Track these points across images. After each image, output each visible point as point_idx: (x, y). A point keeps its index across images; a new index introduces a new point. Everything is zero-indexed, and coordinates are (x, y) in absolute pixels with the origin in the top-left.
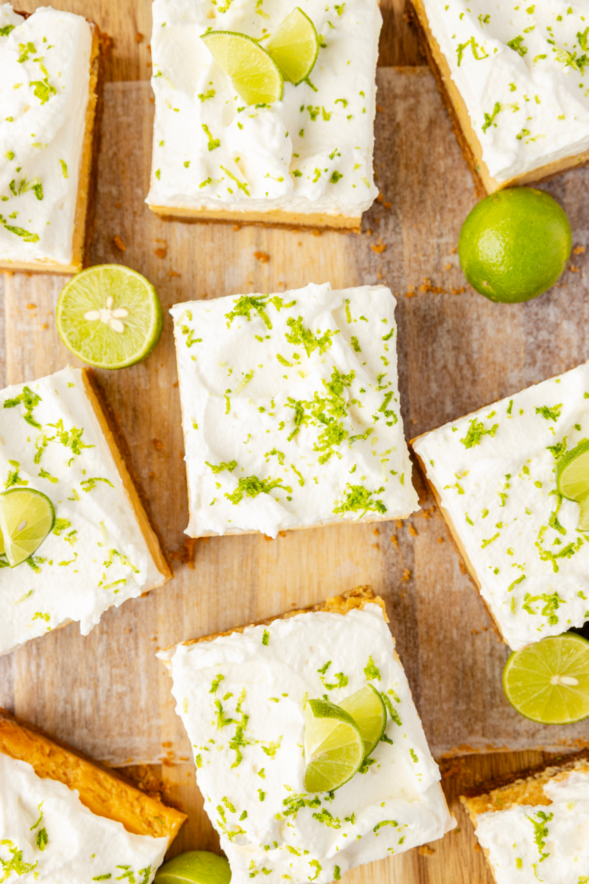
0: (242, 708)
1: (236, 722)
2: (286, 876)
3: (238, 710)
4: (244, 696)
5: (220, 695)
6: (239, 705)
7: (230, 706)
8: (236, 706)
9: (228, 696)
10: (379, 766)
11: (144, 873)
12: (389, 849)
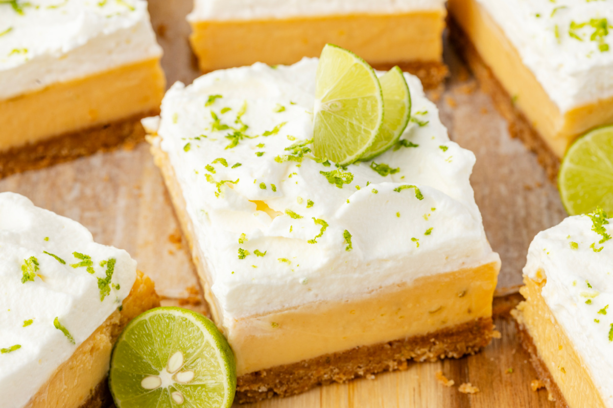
0: (244, 119)
1: (232, 128)
2: (284, 260)
3: (236, 122)
4: (245, 110)
5: (216, 108)
6: (238, 118)
7: (228, 119)
8: (235, 118)
9: (226, 110)
10: (403, 177)
11: (106, 266)
12: (414, 239)
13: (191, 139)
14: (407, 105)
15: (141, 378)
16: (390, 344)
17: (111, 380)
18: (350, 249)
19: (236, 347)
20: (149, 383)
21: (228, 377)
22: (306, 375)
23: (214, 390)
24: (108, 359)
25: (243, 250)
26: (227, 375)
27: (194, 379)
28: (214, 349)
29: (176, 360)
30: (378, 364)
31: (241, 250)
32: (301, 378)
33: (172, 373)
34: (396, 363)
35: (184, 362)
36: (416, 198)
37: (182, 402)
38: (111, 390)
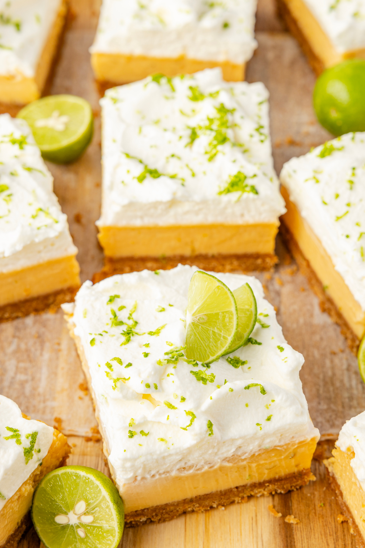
0: (134, 316)
1: (127, 324)
2: (162, 440)
3: (129, 318)
4: (135, 308)
5: (115, 306)
6: (131, 315)
7: (123, 315)
8: (128, 315)
9: (122, 308)
10: (250, 368)
11: (30, 438)
12: (258, 424)
13: (95, 334)
14: (254, 313)
15: (55, 515)
16: (237, 488)
17: (32, 513)
18: (211, 435)
19: (124, 497)
20: (60, 519)
21: (118, 524)
22: (175, 509)
23: (108, 531)
24: (31, 499)
25: (132, 431)
26: (118, 522)
27: (93, 522)
28: (108, 502)
29: (81, 507)
30: (227, 500)
31: (130, 432)
32: (172, 511)
33: (78, 515)
34: (240, 499)
35: (86, 509)
36: (261, 393)
37: (85, 537)
38: (33, 520)
